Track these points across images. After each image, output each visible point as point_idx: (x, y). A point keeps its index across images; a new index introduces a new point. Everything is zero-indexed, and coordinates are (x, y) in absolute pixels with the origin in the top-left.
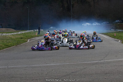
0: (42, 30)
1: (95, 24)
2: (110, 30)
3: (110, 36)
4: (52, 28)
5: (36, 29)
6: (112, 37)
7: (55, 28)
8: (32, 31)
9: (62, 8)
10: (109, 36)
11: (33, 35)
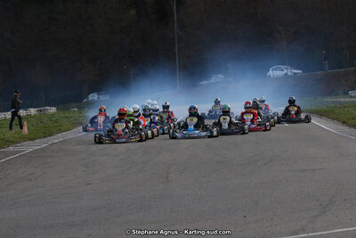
0: (53, 110)
1: (279, 73)
2: (346, 93)
3: (344, 123)
4: (93, 97)
5: (26, 107)
6: (350, 126)
7: (108, 97)
8: (8, 115)
9: (133, 12)
10: (337, 119)
11: (9, 134)
